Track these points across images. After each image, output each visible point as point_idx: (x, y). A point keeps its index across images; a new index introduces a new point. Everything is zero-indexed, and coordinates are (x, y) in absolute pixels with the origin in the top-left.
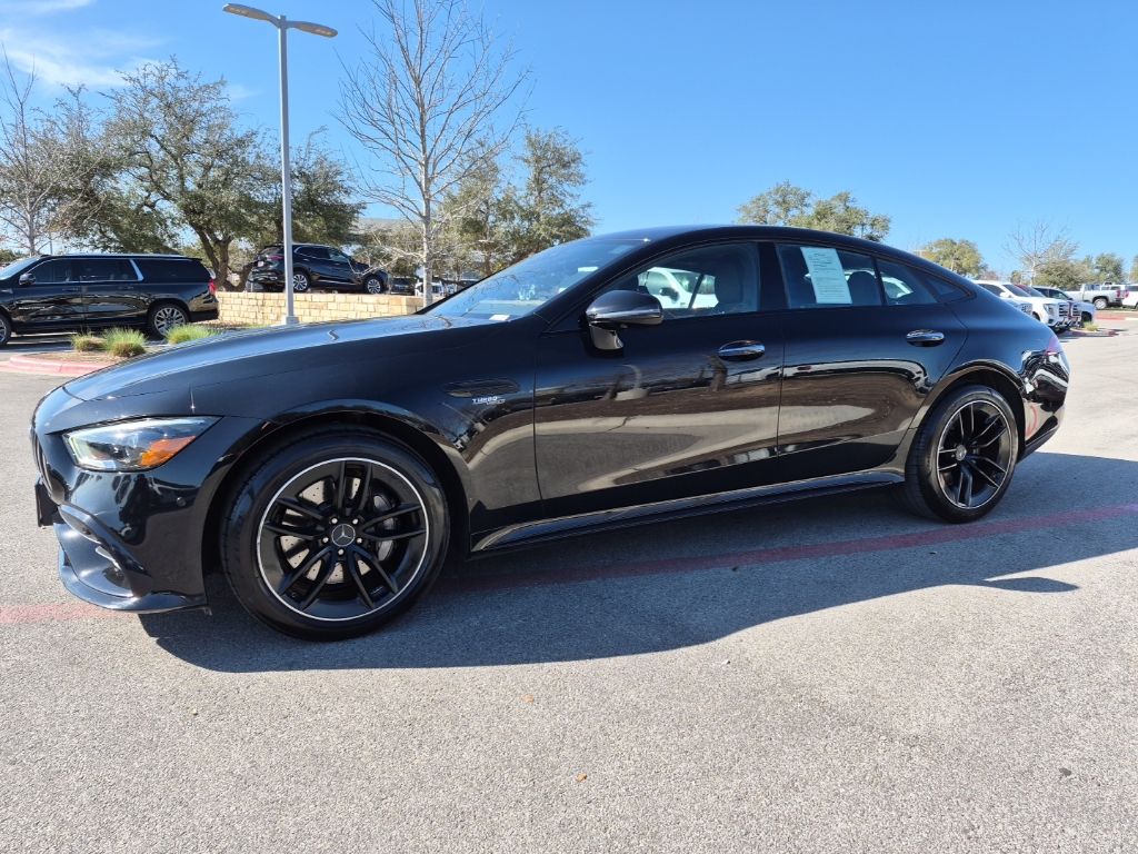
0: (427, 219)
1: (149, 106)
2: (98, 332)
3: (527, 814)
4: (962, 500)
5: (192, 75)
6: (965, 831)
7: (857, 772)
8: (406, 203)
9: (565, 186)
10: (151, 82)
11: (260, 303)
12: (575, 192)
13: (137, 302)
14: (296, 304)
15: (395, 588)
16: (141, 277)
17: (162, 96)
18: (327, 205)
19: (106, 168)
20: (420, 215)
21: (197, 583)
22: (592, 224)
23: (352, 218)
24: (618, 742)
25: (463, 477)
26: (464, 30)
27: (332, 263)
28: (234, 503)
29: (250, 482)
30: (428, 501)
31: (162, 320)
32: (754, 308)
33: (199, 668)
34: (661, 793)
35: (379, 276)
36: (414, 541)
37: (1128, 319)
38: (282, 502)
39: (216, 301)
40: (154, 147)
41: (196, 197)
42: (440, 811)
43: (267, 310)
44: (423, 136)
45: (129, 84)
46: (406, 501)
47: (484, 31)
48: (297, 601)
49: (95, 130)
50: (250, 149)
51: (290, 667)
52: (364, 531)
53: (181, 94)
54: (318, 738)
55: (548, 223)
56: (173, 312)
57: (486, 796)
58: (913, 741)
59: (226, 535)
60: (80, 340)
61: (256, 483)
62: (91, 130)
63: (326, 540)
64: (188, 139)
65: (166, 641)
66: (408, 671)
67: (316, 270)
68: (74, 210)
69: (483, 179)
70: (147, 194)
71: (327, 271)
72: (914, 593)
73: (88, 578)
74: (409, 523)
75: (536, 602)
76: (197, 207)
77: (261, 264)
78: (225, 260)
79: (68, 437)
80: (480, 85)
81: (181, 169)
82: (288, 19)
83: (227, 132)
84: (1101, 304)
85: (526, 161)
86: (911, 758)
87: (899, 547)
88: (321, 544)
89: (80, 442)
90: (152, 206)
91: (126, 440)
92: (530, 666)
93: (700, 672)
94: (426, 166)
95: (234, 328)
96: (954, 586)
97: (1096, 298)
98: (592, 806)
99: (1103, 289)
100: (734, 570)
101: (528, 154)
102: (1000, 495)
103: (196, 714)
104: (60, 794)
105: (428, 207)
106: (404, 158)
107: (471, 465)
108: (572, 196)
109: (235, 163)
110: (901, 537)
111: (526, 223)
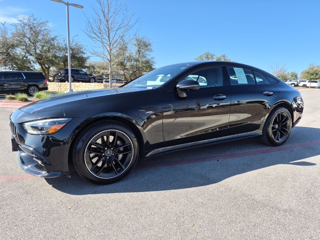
0: (110, 61)
1: (25, 28)
2: (13, 94)
3: (180, 237)
4: (277, 140)
5: (38, 19)
6: (310, 238)
7: (273, 221)
8: (104, 56)
9: (147, 52)
10: (26, 21)
11: (60, 85)
12: (149, 54)
13: (24, 86)
14: (72, 86)
15: (124, 168)
16: (25, 78)
17: (29, 25)
18: (78, 57)
19: (13, 46)
20: (108, 60)
21: (66, 168)
22: (154, 63)
23: (86, 61)
24: (200, 214)
25: (143, 135)
26: (121, 7)
27: (80, 74)
28: (78, 144)
29: (82, 137)
30: (133, 142)
31: (31, 90)
32: (222, 85)
33: (67, 194)
34: (218, 230)
35: (94, 78)
36: (129, 155)
37: (300, 89)
38: (92, 143)
39: (47, 85)
40: (27, 40)
41: (40, 55)
42: (153, 237)
43: (62, 87)
44: (109, 37)
45: (19, 22)
46: (127, 142)
47: (127, 7)
48: (96, 173)
49: (9, 35)
50: (55, 41)
51: (95, 193)
52: (115, 151)
53: (35, 25)
54: (109, 215)
55: (142, 63)
56: (34, 88)
57: (166, 232)
58: (285, 211)
59: (75, 154)
60: (8, 96)
61: (84, 138)
62: (8, 35)
63: (104, 154)
64: (37, 38)
65: (55, 186)
66: (131, 193)
67: (75, 76)
68: (4, 58)
69: (124, 50)
70: (25, 54)
71: (79, 76)
72: (271, 167)
73: (31, 167)
74: (128, 149)
75: (163, 171)
76: (40, 57)
77: (59, 74)
78: (49, 73)
79: (24, 124)
80: (126, 22)
81: (35, 47)
82: (69, 3)
83: (49, 36)
84: (293, 85)
85: (135, 45)
86: (287, 216)
87: (262, 153)
88: (102, 156)
89: (28, 126)
90: (27, 57)
91: (43, 125)
92: (167, 191)
93: (218, 192)
94: (110, 46)
95: (52, 93)
96: (282, 165)
97: (291, 84)
98: (198, 234)
99: (293, 81)
100: (218, 161)
101: (136, 43)
102: (287, 138)
103: (70, 209)
104: (33, 236)
105: (110, 57)
106: (104, 43)
107: (145, 131)
108: (148, 55)
109: (51, 45)
110: (262, 151)
111: (136, 63)
